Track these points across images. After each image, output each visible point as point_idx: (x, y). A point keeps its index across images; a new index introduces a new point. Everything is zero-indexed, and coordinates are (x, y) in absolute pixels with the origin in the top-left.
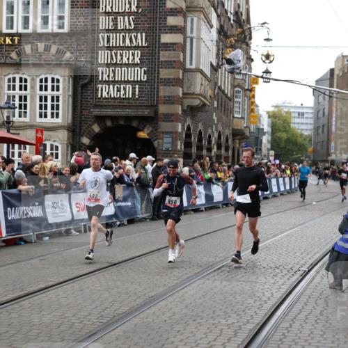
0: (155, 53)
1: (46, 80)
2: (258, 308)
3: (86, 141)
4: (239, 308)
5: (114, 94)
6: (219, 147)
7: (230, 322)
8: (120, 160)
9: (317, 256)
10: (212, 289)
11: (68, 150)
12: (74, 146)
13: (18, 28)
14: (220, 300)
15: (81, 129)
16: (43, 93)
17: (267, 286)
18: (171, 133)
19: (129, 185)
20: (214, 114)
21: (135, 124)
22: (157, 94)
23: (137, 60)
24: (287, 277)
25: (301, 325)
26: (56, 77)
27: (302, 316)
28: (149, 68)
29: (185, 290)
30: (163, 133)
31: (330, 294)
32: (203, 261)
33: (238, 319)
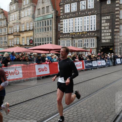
0: (113, 33)
1: (92, 40)
5: (105, 42)
12: (97, 52)
13: (87, 30)
15: (99, 49)
16: (91, 42)
18: (117, 49)
19: (108, 59)
21: (109, 47)
22: (114, 41)
23: (110, 35)
26: (94, 39)
28: (112, 36)
30: (115, 49)
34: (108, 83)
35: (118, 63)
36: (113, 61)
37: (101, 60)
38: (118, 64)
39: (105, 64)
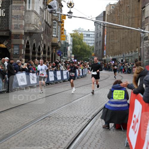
0: (10, 2)
2: (65, 139)
4: (54, 140)
6: (44, 53)
7: (49, 147)
9: (97, 111)
10: (40, 130)
14: (44, 135)
17: (69, 128)
18: (19, 45)
20: (42, 35)
24: (81, 122)
25: (88, 148)
27: (88, 143)
28: (6, 9)
29: (25, 130)
30: (14, 45)
31: (103, 131)
32: (35, 114)
33: (54, 146)
36: (8, 79)
38: (21, 89)
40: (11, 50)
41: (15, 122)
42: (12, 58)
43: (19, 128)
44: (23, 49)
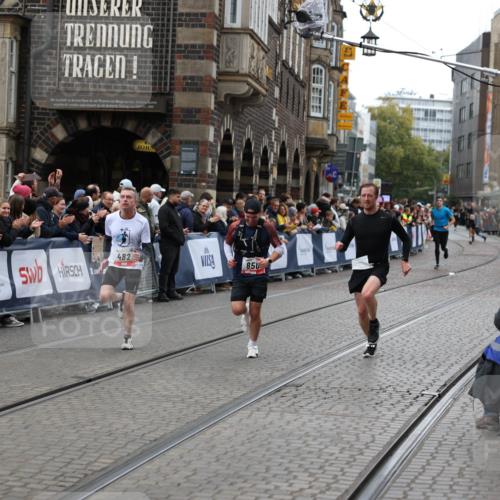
2: (348, 463)
3: (40, 155)
4: (312, 463)
6: (282, 170)
7: (296, 487)
8: (103, 190)
9: (455, 370)
10: (264, 428)
11: (7, 173)
14: (279, 447)
15: (31, 134)
17: (363, 423)
18: (196, 143)
20: (274, 111)
21: (130, 126)
22: (172, 73)
24: (401, 406)
25: (424, 494)
27: (426, 478)
28: (157, 25)
29: (214, 429)
30: (181, 142)
31: (476, 438)
32: (249, 376)
33: (310, 482)
34: (97, 466)
35: (201, 273)
36: (160, 257)
37: (45, 247)
38: (203, 289)
39: (82, 282)
40: (172, 160)
41: (183, 401)
42: (175, 188)
43: (195, 421)
44: (211, 156)
